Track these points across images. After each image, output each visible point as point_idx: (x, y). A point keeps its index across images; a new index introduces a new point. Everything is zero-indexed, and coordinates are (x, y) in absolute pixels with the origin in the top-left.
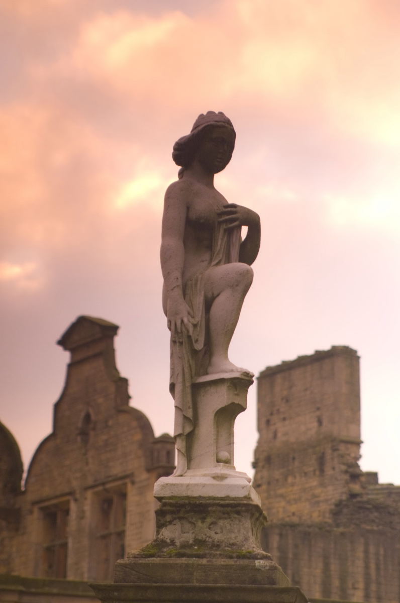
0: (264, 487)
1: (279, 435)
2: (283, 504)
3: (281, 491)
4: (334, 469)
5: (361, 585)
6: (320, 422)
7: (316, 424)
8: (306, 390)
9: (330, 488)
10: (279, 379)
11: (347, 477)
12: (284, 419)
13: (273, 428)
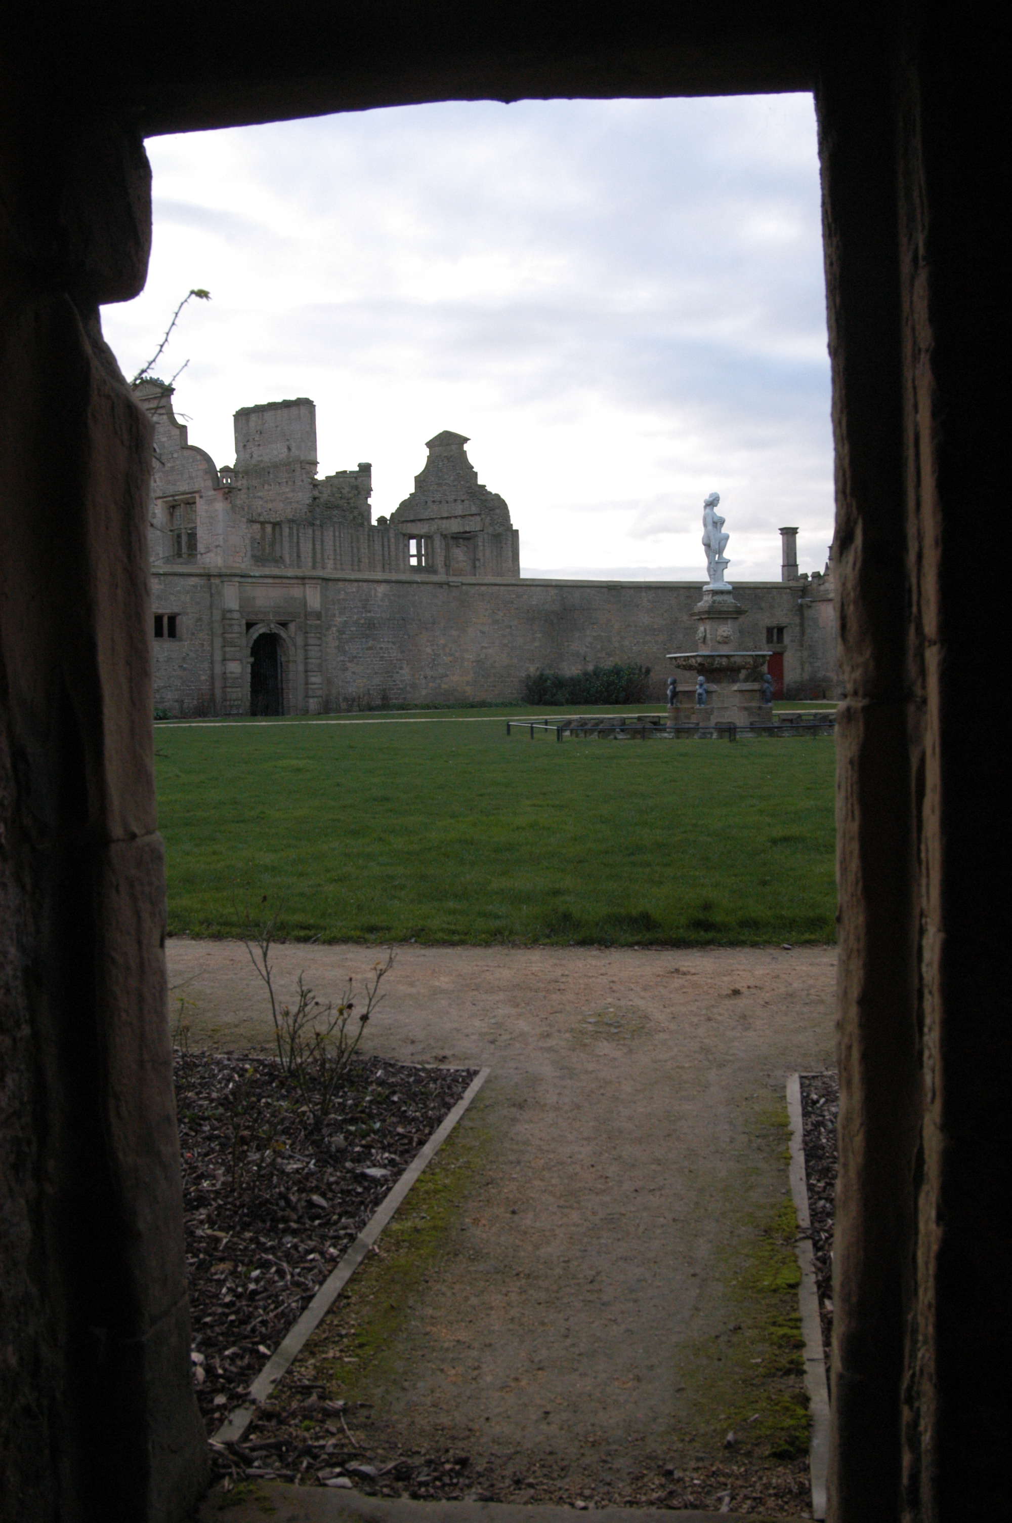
0: (244, 491)
1: (255, 456)
2: (261, 503)
3: (259, 494)
4: (303, 481)
5: (332, 557)
6: (289, 449)
7: (286, 450)
8: (277, 427)
9: (300, 494)
10: (253, 417)
11: (311, 487)
12: (259, 445)
13: (249, 451)
